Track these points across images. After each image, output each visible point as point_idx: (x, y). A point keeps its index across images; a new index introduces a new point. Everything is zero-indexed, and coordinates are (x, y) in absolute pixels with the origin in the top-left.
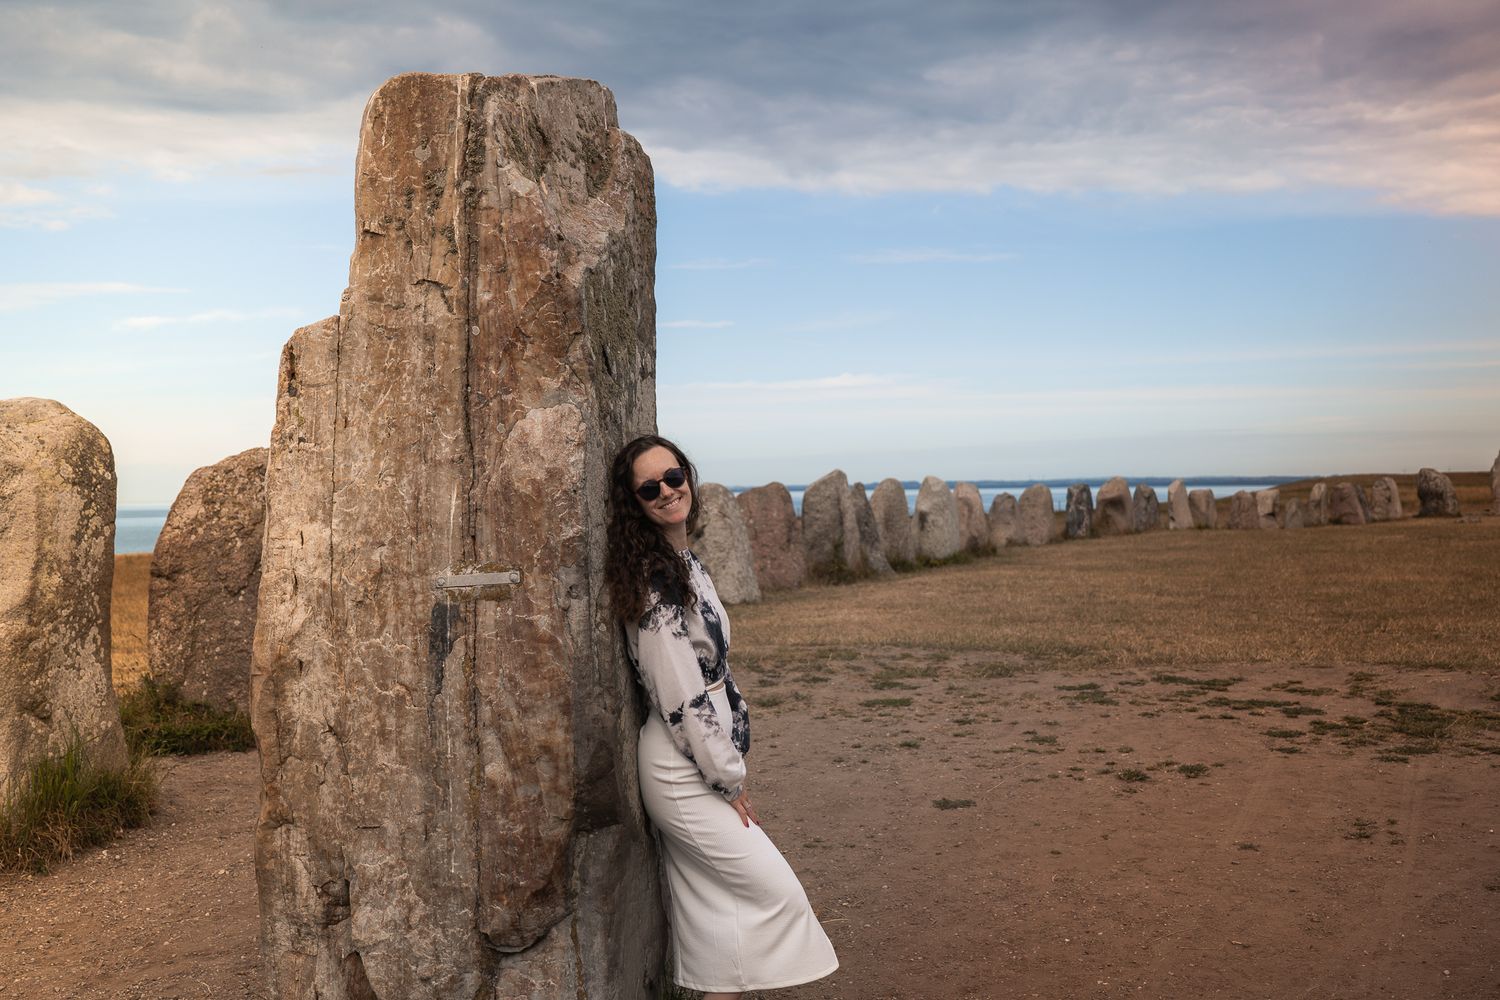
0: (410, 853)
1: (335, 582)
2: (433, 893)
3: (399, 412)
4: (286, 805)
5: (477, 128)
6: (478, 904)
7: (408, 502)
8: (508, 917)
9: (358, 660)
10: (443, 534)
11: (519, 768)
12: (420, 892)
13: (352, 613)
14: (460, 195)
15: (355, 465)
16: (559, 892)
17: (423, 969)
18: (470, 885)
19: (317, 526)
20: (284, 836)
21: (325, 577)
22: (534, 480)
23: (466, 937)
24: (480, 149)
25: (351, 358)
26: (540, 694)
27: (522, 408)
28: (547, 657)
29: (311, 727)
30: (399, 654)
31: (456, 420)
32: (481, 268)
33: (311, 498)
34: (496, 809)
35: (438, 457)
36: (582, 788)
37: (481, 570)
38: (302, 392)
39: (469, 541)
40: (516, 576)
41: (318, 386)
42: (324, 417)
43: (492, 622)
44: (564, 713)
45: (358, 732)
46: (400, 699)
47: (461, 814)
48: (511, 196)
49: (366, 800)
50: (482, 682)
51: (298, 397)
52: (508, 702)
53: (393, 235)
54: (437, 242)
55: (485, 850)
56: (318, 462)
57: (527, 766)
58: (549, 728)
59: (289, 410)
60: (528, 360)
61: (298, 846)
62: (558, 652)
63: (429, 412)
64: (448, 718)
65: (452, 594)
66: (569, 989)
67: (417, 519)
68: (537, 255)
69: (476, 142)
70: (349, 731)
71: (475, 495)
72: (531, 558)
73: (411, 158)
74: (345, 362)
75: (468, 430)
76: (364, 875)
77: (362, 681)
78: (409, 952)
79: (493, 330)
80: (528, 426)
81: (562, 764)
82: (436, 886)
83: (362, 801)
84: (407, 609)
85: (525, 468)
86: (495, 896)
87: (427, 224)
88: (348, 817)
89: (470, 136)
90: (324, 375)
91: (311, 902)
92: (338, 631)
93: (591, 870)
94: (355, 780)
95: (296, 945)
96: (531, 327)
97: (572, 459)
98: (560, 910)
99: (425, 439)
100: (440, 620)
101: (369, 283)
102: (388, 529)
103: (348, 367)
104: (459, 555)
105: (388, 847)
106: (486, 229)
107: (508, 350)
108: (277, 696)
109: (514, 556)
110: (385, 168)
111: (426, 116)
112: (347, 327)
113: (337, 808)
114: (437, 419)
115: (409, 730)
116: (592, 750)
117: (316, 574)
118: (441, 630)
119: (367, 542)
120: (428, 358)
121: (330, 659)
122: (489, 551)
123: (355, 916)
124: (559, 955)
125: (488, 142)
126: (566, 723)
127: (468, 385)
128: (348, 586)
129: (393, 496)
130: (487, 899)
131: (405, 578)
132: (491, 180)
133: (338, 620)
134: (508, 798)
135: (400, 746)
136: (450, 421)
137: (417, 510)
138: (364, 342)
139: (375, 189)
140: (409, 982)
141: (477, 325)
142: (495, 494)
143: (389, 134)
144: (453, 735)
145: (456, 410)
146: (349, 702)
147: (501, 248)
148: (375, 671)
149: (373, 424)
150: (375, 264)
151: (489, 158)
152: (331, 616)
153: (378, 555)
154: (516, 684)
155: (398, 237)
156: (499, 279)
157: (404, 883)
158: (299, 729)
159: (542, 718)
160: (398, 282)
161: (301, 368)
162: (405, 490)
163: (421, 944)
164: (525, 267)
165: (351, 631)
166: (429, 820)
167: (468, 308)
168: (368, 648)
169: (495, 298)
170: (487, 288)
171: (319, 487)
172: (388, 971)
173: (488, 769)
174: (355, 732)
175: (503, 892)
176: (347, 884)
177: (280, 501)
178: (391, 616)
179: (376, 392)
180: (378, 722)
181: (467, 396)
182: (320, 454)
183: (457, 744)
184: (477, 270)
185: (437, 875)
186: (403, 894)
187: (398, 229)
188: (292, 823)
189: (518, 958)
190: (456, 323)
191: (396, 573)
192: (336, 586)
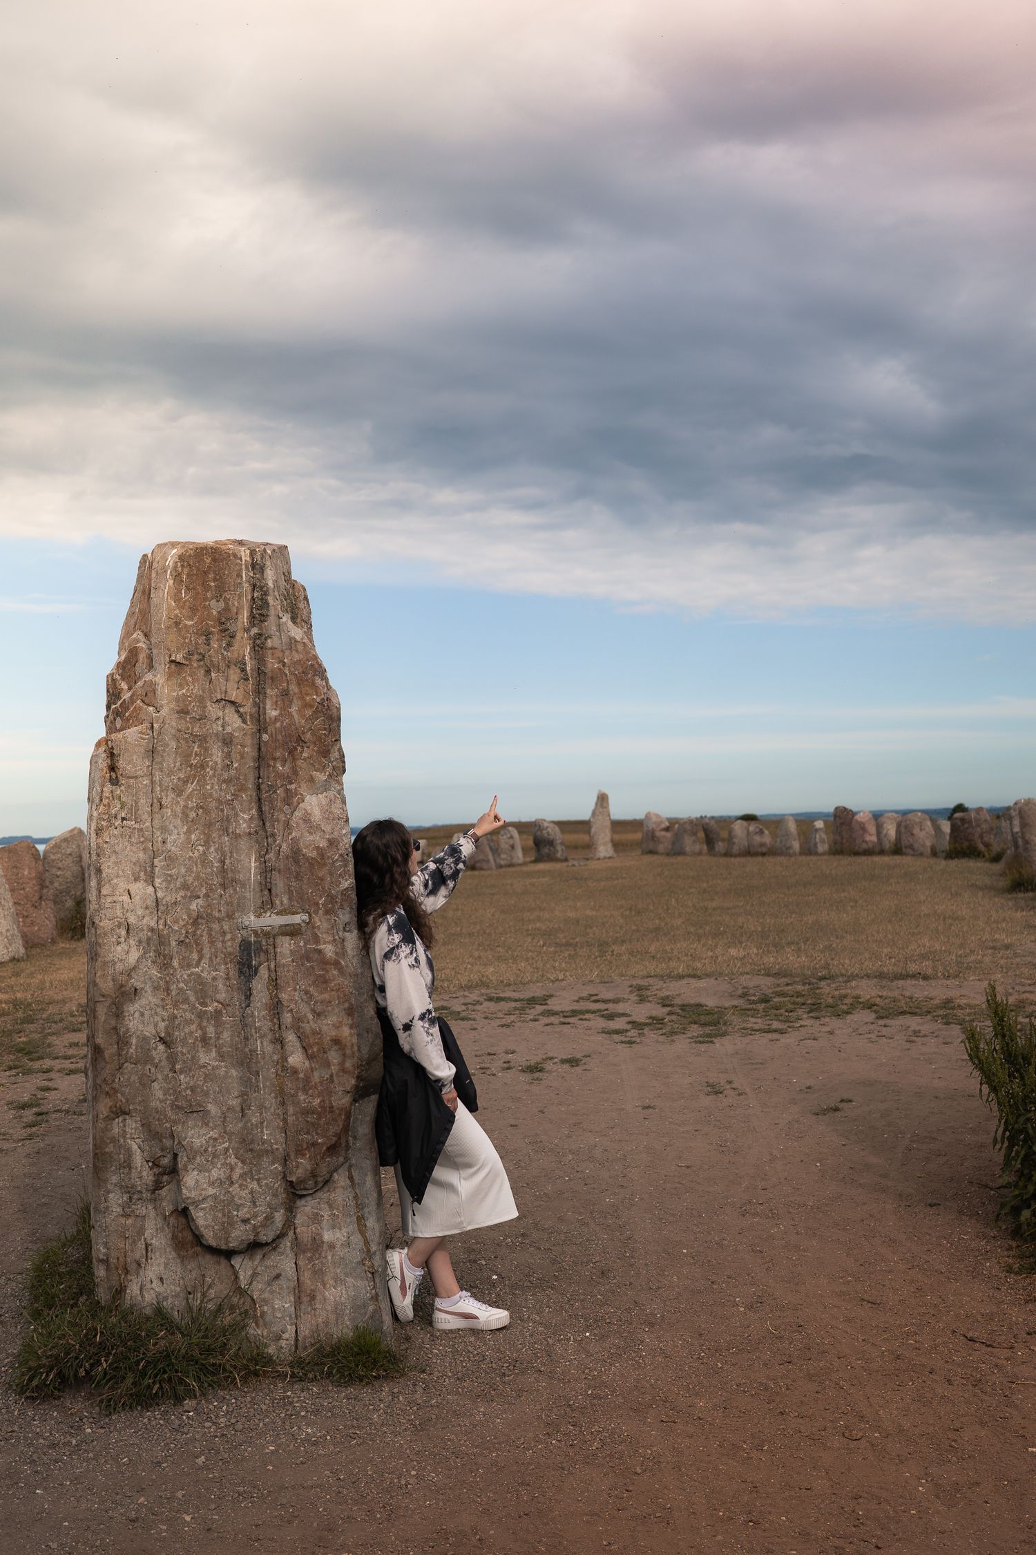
0: (230, 1127)
1: (161, 927)
2: (249, 1155)
3: (205, 797)
4: (124, 1101)
5: (261, 589)
6: (285, 1160)
7: (216, 865)
8: (309, 1167)
9: (182, 985)
10: (245, 888)
11: (315, 1057)
12: (238, 1156)
13: (175, 950)
14: (250, 638)
15: (170, 839)
16: (343, 1145)
17: (244, 1213)
18: (280, 1147)
19: (140, 885)
20: (121, 1125)
21: (153, 924)
22: (318, 847)
23: (276, 1185)
24: (265, 605)
25: (162, 756)
26: (330, 1002)
27: (302, 795)
28: (334, 975)
29: (145, 1039)
30: (214, 979)
31: (251, 803)
32: (268, 691)
33: (134, 864)
34: (299, 1088)
35: (238, 831)
36: (363, 1068)
37: (277, 914)
38: (123, 782)
39: (266, 892)
40: (305, 917)
41: (136, 777)
42: (142, 801)
43: (288, 952)
44: (349, 1015)
45: (184, 1041)
46: (218, 1013)
47: (270, 1095)
48: (290, 640)
49: (192, 1091)
50: (284, 996)
51: (120, 786)
52: (305, 1010)
53: (195, 665)
54: (231, 672)
55: (290, 1119)
56: (139, 835)
57: (321, 1055)
58: (337, 1026)
59: (113, 796)
60: (305, 760)
61: (133, 1131)
62: (341, 971)
63: (228, 797)
64: (257, 1024)
65: (255, 932)
66: (350, 1216)
67: (224, 878)
68: (313, 684)
69: (262, 599)
70: (177, 1040)
71: (270, 860)
72: (317, 904)
73: (208, 608)
74: (158, 759)
75: (260, 810)
76: (192, 1148)
77: (186, 1001)
78: (232, 1201)
79: (280, 737)
80: (309, 808)
81: (348, 1052)
82: (251, 1150)
83: (188, 1092)
84: (220, 945)
85: (311, 838)
86: (300, 1152)
87: (224, 658)
88: (176, 1106)
89: (256, 595)
90: (141, 769)
91: (144, 1174)
92: (164, 962)
93: (360, 1129)
94: (182, 1077)
95: (126, 1210)
96: (308, 735)
97: (344, 832)
98: (341, 1159)
99: (227, 818)
100: (245, 952)
101: (177, 700)
102: (202, 886)
103: (161, 763)
104: (259, 903)
105: (211, 1125)
106: (272, 664)
107: (292, 752)
108: (118, 1016)
109: (301, 902)
110: (186, 614)
111: (218, 577)
112: (160, 733)
113: (167, 1099)
114: (236, 803)
115: (226, 1036)
116: (371, 1040)
117: (145, 921)
118: (247, 960)
119: (186, 896)
120: (226, 757)
121: (159, 985)
122: (282, 900)
123: (184, 1180)
124: (340, 1192)
125: (270, 600)
126: (350, 1022)
127: (259, 778)
128: (173, 930)
129: (204, 860)
130: (292, 1155)
131: (217, 922)
132: (274, 628)
133: (165, 956)
134: (307, 1080)
135: (219, 1049)
136: (245, 804)
137: (223, 870)
138: (173, 744)
139: (179, 631)
140: (232, 1224)
141: (266, 733)
142: (287, 858)
143: (188, 589)
144: (262, 1037)
145: (251, 796)
146: (176, 1017)
147: (284, 678)
148: (196, 993)
149: (184, 806)
150: (181, 686)
151: (272, 612)
152: (158, 953)
153: (195, 905)
154: (311, 996)
155: (199, 667)
156: (283, 700)
157: (227, 1150)
158: (134, 1041)
159: (330, 1021)
160: (201, 700)
161: (121, 763)
162: (213, 856)
163: (241, 1194)
164: (304, 692)
165: (175, 963)
166: (245, 1101)
167: (259, 721)
168: (189, 976)
169: (281, 714)
170: (274, 707)
171: (141, 855)
172: (215, 1217)
173: (290, 1060)
174: (181, 1040)
175: (306, 1149)
176: (175, 1156)
177: (109, 866)
178: (206, 951)
179: (184, 782)
180: (199, 1031)
181: (259, 785)
182: (141, 830)
183: (265, 1043)
184: (265, 693)
185: (252, 1142)
186: (226, 1159)
187: (199, 661)
188: (128, 1114)
189: (309, 1198)
190: (249, 732)
191: (209, 918)
192: (163, 930)
